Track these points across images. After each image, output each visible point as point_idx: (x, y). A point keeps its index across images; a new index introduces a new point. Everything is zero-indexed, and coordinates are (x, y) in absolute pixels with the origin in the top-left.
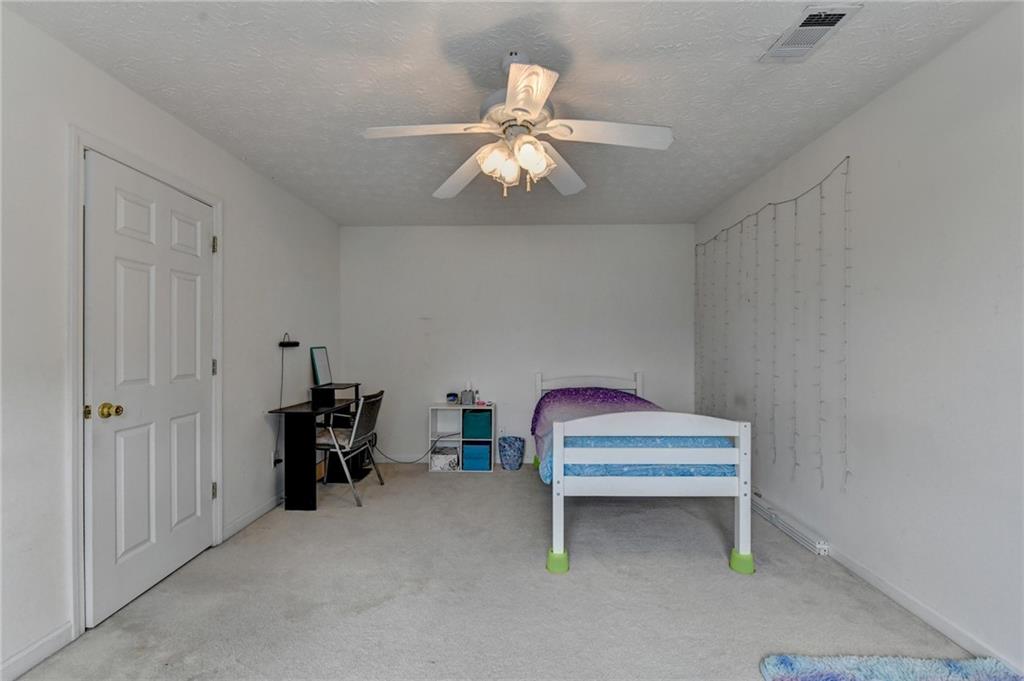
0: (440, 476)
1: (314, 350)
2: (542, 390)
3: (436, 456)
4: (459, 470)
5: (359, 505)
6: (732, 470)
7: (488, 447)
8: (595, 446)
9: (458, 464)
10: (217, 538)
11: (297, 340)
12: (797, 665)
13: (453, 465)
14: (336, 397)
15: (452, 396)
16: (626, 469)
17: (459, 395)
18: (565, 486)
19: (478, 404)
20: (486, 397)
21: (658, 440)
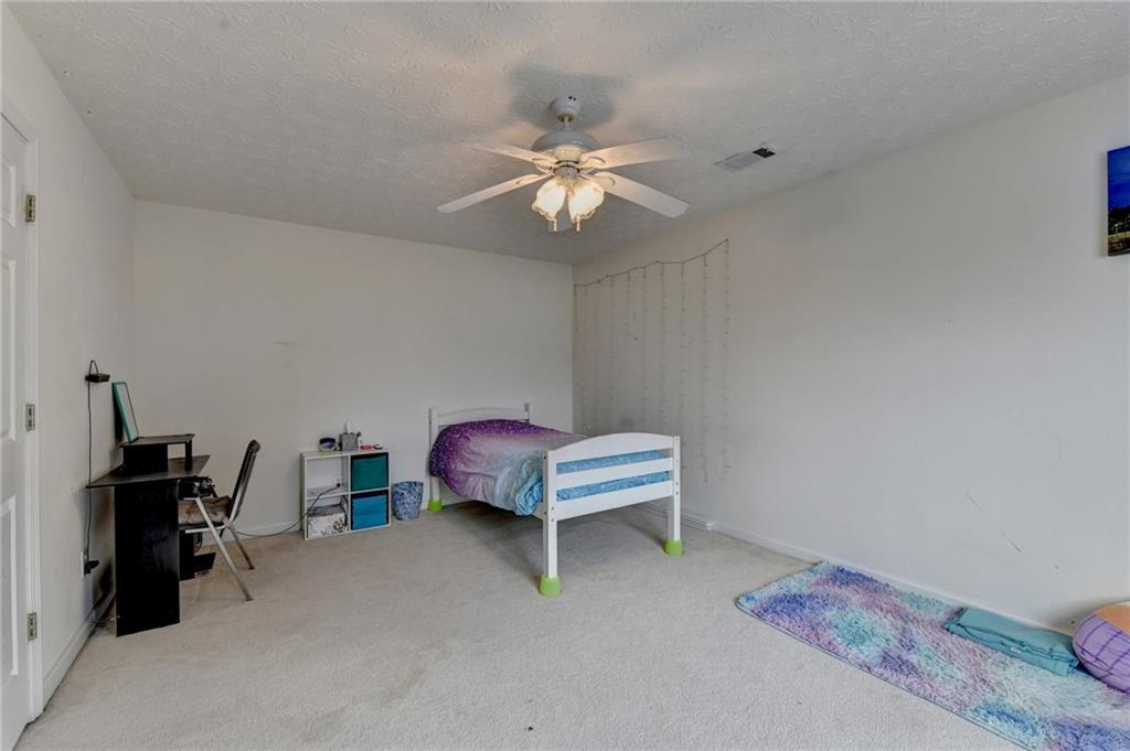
0: (324, 542)
1: (118, 386)
2: (440, 427)
3: (315, 519)
4: (347, 531)
5: (249, 598)
6: (666, 476)
7: (385, 496)
8: (578, 470)
9: (346, 524)
10: (34, 707)
11: (108, 373)
12: (757, 597)
13: (337, 527)
14: (169, 457)
15: (327, 442)
16: (603, 486)
17: (337, 441)
18: (557, 511)
19: (362, 447)
20: (372, 438)
21: (621, 459)
